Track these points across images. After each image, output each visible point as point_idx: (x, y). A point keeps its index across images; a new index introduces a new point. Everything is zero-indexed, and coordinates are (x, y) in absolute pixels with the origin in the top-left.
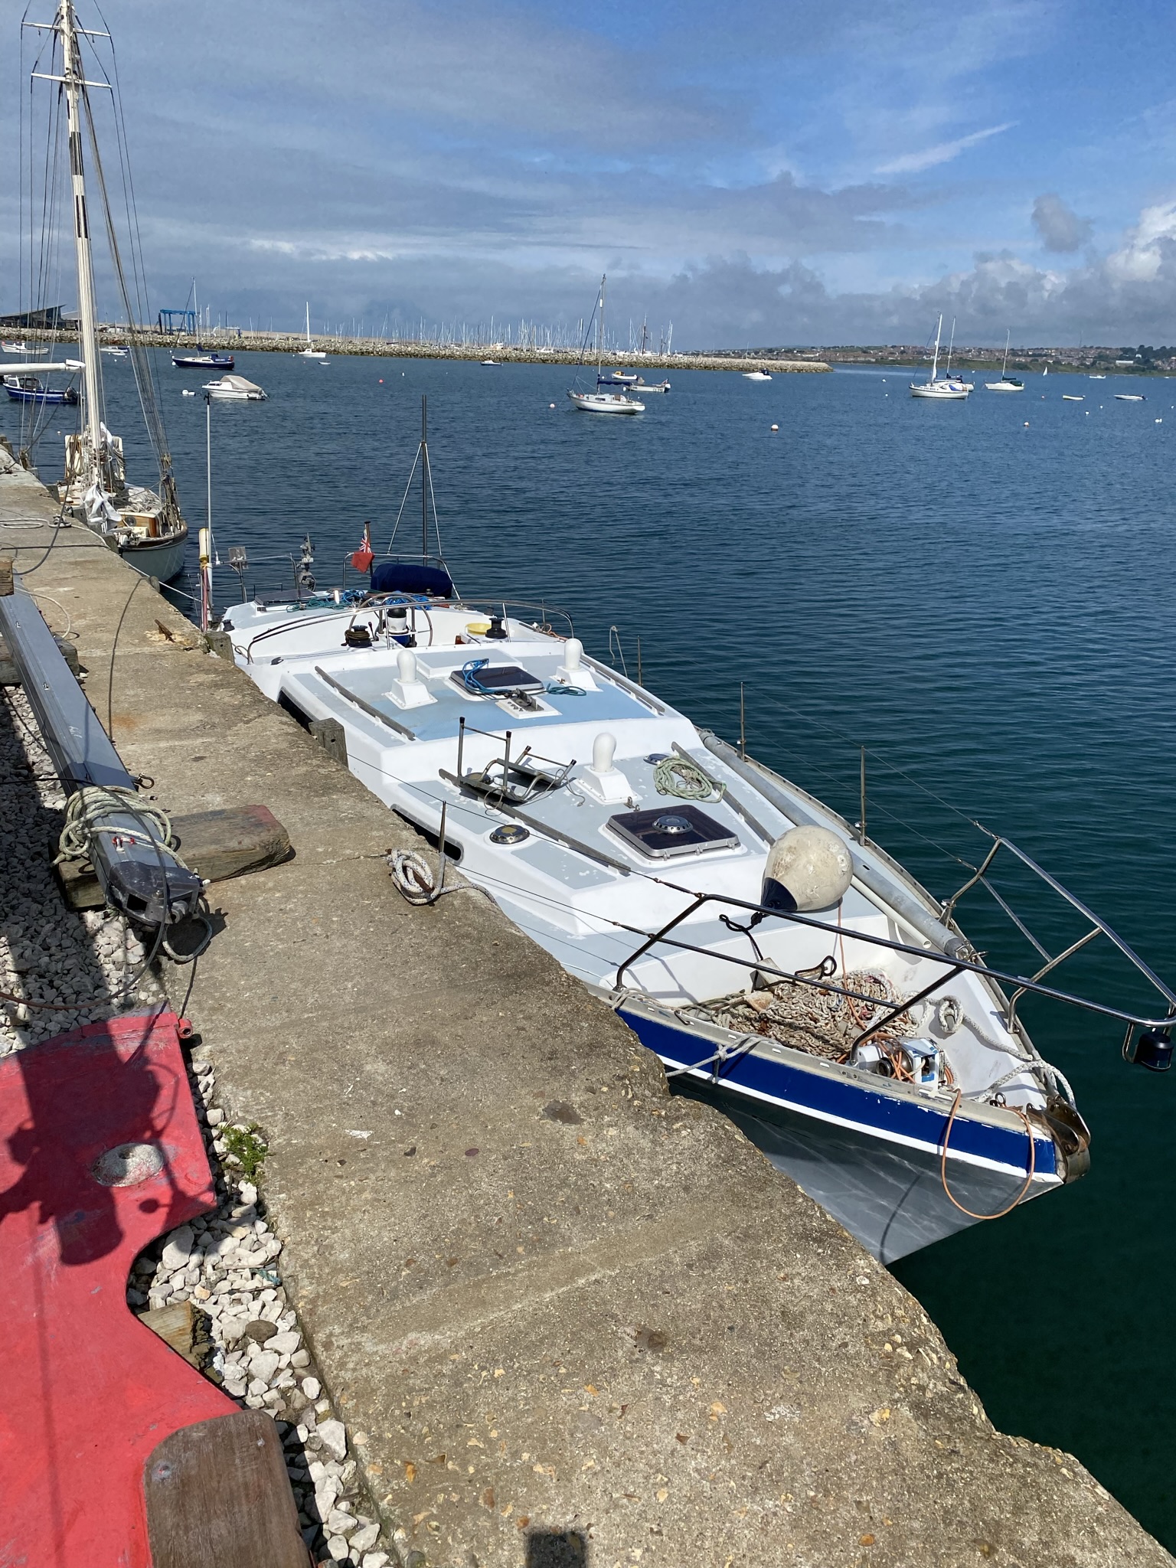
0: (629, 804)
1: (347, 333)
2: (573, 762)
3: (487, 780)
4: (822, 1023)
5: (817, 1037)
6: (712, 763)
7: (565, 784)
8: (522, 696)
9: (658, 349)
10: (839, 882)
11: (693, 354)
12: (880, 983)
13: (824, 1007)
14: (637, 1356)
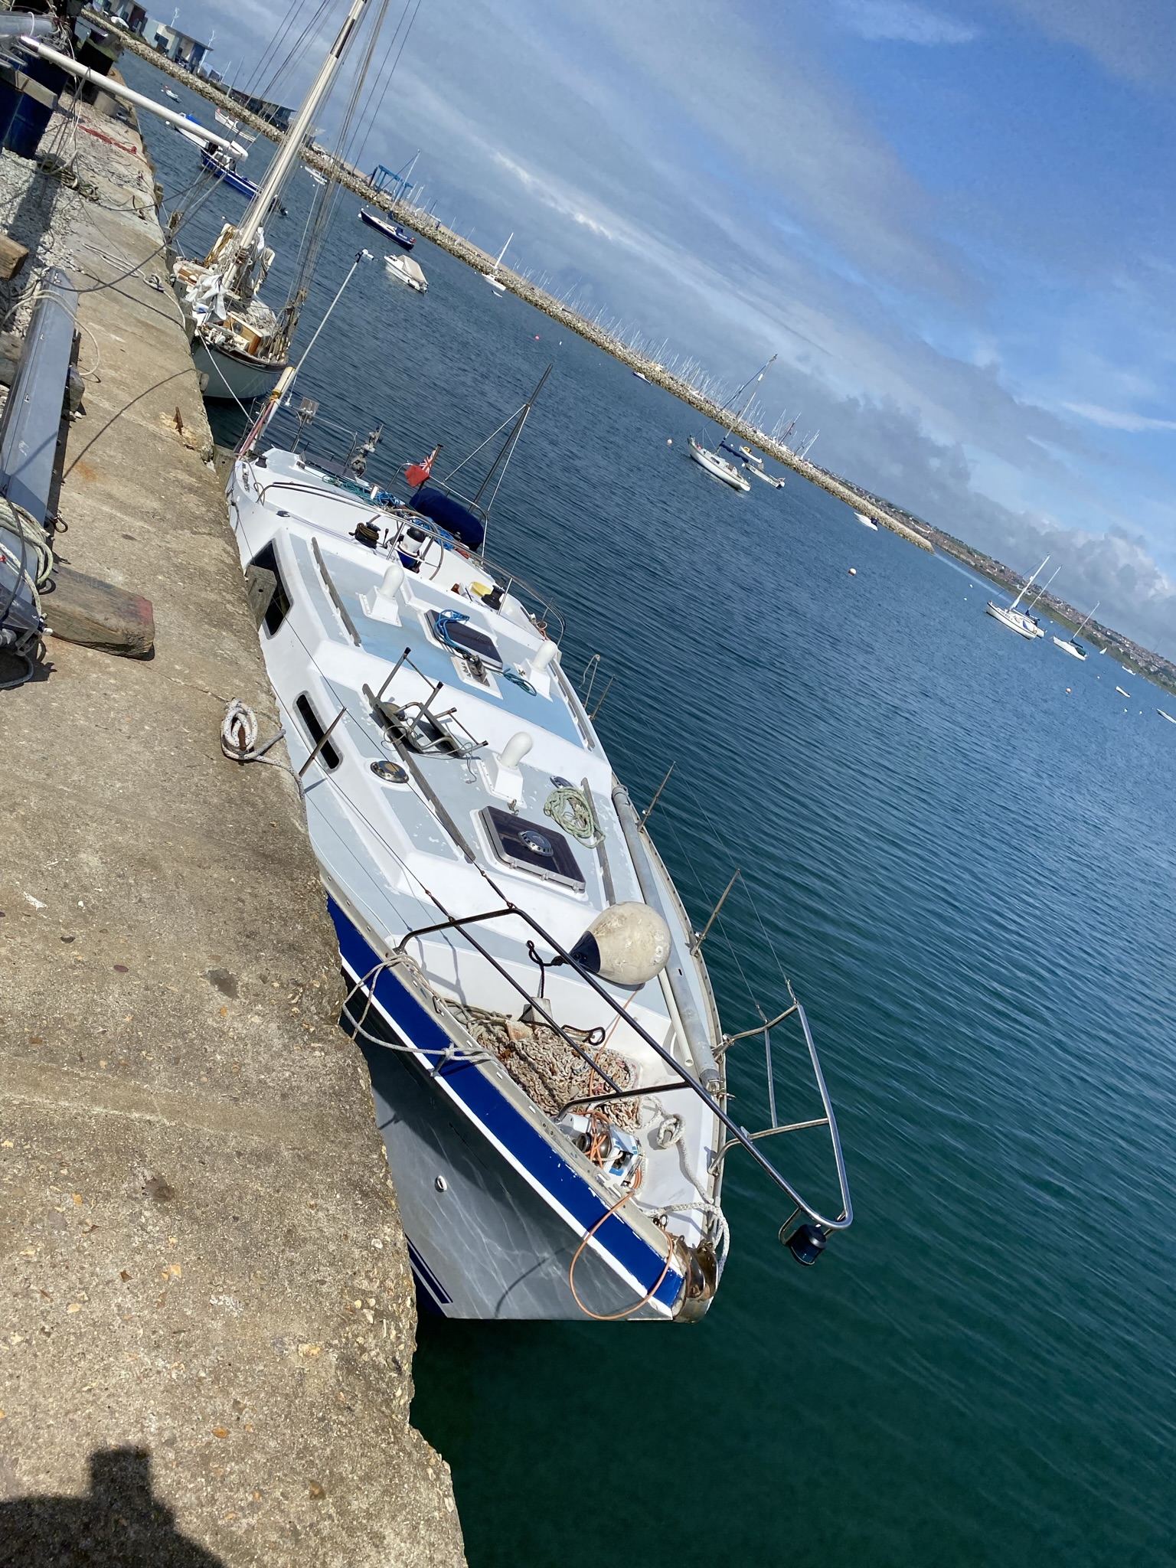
0: (511, 806)
1: (534, 279)
2: (485, 743)
3: (401, 716)
4: (557, 1078)
5: (546, 1087)
6: (607, 815)
7: (467, 758)
8: (478, 664)
9: (795, 448)
10: (647, 969)
11: (822, 471)
12: (628, 1072)
13: (568, 1066)
14: (138, 1196)
